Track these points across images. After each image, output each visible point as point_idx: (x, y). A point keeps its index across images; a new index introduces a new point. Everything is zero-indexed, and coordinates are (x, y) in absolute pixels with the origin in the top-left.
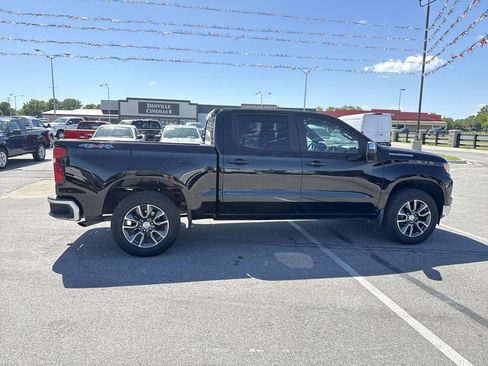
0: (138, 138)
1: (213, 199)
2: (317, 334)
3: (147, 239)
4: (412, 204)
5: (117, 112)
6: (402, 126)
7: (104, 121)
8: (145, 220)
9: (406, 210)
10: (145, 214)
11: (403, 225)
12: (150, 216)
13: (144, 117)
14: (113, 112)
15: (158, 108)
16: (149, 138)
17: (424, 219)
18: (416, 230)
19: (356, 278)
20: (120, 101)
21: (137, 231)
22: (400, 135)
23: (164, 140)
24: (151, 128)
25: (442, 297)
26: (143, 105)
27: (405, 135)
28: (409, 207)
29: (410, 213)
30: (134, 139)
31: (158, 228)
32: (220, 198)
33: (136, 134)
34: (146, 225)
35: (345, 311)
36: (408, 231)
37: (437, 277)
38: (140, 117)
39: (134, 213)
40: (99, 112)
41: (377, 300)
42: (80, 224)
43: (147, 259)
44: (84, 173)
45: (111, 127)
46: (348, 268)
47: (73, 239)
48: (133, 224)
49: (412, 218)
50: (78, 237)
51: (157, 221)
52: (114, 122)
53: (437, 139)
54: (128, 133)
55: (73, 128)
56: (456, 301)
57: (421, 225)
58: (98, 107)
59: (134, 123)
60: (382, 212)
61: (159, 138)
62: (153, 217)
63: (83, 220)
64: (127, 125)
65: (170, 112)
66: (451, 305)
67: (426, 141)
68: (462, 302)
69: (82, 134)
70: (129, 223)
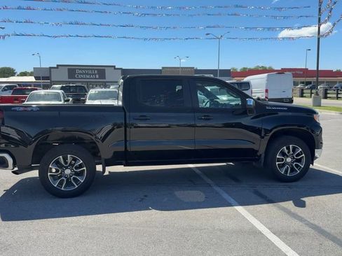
0: (65, 101)
1: (122, 149)
2: (195, 246)
3: (69, 184)
4: (288, 148)
5: (48, 78)
6: (310, 83)
7: (36, 86)
8: (67, 168)
9: (283, 154)
10: (66, 163)
11: (282, 166)
12: (71, 164)
13: (73, 82)
14: (44, 78)
15: (86, 74)
16: (76, 100)
17: (299, 161)
18: (293, 170)
19: (236, 207)
20: (50, 68)
21: (61, 177)
22: (305, 91)
23: (88, 102)
24: (77, 92)
25: (301, 219)
26: (72, 70)
27: (309, 91)
28: (286, 151)
29: (288, 157)
30: (61, 103)
31: (77, 174)
32: (128, 149)
33: (64, 97)
34: (68, 172)
35: (221, 230)
36: (286, 171)
37: (302, 205)
38: (70, 82)
39: (57, 163)
40: (32, 79)
41: (248, 223)
42: (14, 172)
43: (69, 199)
44: (18, 132)
45: (42, 92)
46: (232, 201)
47: (9, 186)
48: (57, 171)
49: (289, 160)
50: (12, 185)
51: (76, 168)
52: (46, 87)
53: (338, 94)
54: (57, 97)
55: (8, 94)
56: (312, 222)
57: (297, 166)
58: (31, 74)
59: (62, 88)
60: (263, 156)
61: (84, 101)
62: (73, 165)
63: (16, 169)
64: (57, 89)
65: (97, 76)
66: (306, 224)
67: (328, 95)
68: (316, 223)
69: (17, 99)
70: (54, 170)
